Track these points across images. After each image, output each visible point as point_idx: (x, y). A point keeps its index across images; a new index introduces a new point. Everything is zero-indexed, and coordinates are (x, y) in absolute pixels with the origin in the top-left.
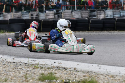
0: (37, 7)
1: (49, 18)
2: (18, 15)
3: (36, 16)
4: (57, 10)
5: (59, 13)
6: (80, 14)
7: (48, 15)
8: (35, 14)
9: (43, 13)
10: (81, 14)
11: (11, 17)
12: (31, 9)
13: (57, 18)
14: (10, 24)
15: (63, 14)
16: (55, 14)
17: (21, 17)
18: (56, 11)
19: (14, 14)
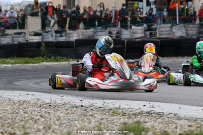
0: (118, 20)
1: (136, 37)
2: (88, 33)
3: (117, 34)
4: (149, 24)
5: (151, 30)
6: (184, 30)
7: (135, 33)
8: (115, 30)
9: (127, 29)
10: (186, 30)
11: (79, 36)
12: (109, 24)
13: (148, 36)
14: (76, 47)
15: (157, 31)
16: (146, 31)
17: (93, 36)
18: (148, 26)
19: (83, 32)
